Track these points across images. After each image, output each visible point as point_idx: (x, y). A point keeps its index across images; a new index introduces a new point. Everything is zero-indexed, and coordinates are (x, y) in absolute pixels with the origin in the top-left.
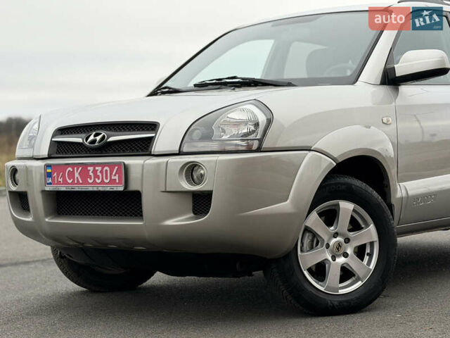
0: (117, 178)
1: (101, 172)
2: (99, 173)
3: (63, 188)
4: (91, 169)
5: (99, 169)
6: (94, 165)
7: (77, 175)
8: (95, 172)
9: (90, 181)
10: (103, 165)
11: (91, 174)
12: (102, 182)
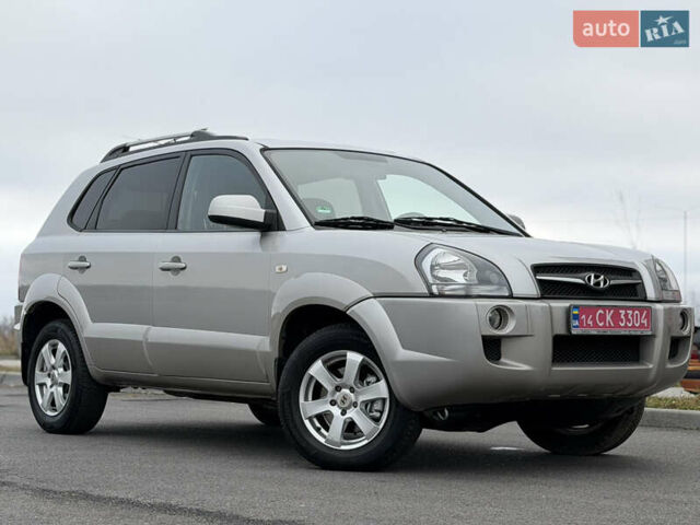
0: (645, 322)
1: (632, 316)
2: (630, 317)
3: (594, 332)
4: (623, 312)
5: (630, 312)
6: (626, 308)
7: (608, 318)
8: (626, 315)
9: (622, 325)
10: (633, 309)
11: (622, 317)
12: (633, 326)
